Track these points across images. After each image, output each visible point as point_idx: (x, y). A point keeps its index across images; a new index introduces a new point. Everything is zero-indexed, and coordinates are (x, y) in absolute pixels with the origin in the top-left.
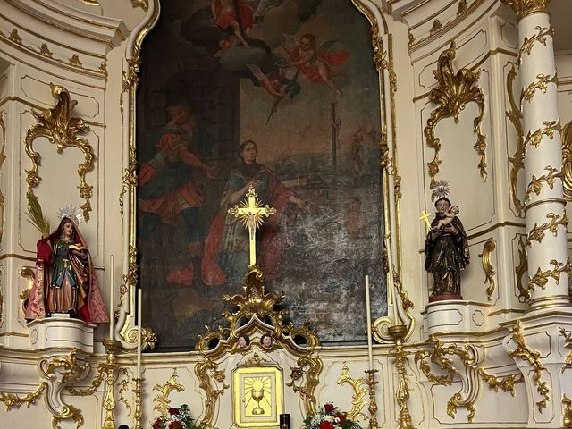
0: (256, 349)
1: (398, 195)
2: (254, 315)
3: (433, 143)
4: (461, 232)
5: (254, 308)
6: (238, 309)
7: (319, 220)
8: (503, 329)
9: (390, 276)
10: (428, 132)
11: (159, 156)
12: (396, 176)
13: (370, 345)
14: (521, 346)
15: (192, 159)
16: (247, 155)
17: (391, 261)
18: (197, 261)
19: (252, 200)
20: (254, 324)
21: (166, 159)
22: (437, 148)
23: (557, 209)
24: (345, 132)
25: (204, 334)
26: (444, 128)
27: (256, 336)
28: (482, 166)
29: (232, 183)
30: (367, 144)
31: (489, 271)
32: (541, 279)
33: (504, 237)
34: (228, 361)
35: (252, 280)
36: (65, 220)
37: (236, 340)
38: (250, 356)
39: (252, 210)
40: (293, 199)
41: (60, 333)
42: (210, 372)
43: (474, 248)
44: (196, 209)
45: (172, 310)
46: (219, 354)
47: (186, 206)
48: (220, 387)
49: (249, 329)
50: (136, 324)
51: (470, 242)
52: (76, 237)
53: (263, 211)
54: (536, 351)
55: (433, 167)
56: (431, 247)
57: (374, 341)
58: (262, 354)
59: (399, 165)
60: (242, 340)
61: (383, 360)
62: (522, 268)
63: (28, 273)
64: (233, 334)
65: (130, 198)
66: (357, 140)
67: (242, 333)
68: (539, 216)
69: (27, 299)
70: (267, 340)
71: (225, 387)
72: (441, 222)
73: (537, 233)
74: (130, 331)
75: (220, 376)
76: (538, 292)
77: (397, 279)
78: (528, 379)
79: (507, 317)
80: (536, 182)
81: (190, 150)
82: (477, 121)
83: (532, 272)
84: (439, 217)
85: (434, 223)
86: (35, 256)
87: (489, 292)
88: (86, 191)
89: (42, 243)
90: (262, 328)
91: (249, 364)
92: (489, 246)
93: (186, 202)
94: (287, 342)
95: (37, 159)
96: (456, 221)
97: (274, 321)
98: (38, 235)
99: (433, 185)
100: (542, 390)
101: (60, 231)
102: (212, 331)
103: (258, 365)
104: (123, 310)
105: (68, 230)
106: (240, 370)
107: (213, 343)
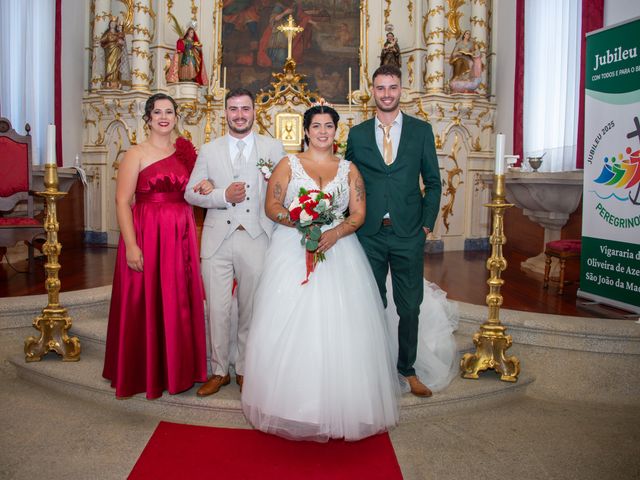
0: (289, 104)
1: (368, 25)
2: (290, 86)
4: (398, 51)
5: (289, 82)
6: (279, 81)
7: (325, 35)
8: (414, 101)
9: (362, 69)
12: (367, 15)
13: (350, 105)
14: (421, 110)
17: (363, 61)
18: (255, 52)
19: (291, 22)
20: (289, 90)
22: (390, 3)
23: (440, 48)
25: (260, 93)
27: (289, 96)
28: (410, 17)
29: (276, 9)
31: (411, 73)
32: (431, 79)
33: (418, 55)
34: (273, 110)
35: (290, 66)
36: (190, 29)
37: (278, 98)
38: (285, 107)
39: (290, 29)
40: (310, 21)
41: (188, 91)
42: (262, 115)
43: (404, 59)
44: (256, 23)
45: (240, 79)
46: (268, 106)
47: (250, 21)
48: (268, 124)
49: (287, 92)
50: (222, 86)
51: (402, 55)
52: (195, 38)
53: (296, 29)
55: (387, 13)
56: (383, 57)
57: (352, 103)
58: (292, 107)
59: (370, 7)
60: (282, 98)
61: (356, 113)
62: (425, 74)
63: (168, 56)
64: (277, 95)
65: (219, 16)
67: (282, 95)
68: (432, 50)
69: (168, 71)
70: (296, 99)
71: (271, 124)
72: (389, 45)
73: (431, 58)
74: (219, 91)
75: (268, 118)
76: (429, 85)
77: (366, 71)
79: (417, 96)
80: (432, 34)
83: (428, 76)
84: (388, 42)
85: (385, 45)
86: (175, 48)
87: (410, 82)
88: (194, 10)
89: (179, 42)
90: (293, 92)
91: (286, 111)
92: (411, 59)
93: (250, 17)
94: (306, 100)
96: (396, 46)
97: (299, 87)
99: (386, 22)
101: (187, 34)
102: (264, 92)
103: (290, 112)
104: (215, 78)
105: (191, 34)
106: (282, 115)
107: (264, 100)
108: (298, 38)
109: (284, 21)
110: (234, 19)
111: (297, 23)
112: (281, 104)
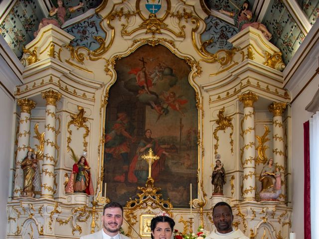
0: (149, 208)
1: (203, 155)
2: (150, 196)
3: (217, 138)
4: (224, 173)
5: (149, 193)
6: (142, 192)
7: (174, 161)
8: (235, 206)
9: (199, 184)
10: (215, 134)
11: (113, 132)
12: (203, 149)
13: (191, 209)
14: (240, 212)
15: (126, 134)
16: (148, 135)
17: (200, 179)
18: (127, 173)
19: (151, 153)
20: (149, 198)
21: (116, 133)
22: (218, 140)
23: (253, 170)
24: (185, 130)
25: (129, 201)
26: (220, 133)
27: (149, 203)
28: (232, 150)
29: (141, 144)
30: (193, 135)
31: (233, 187)
32: (247, 191)
33: (237, 175)
34: (137, 212)
35: (150, 183)
36: (82, 157)
37: (142, 204)
38: (147, 210)
39: (150, 157)
40: (164, 152)
41: (80, 199)
42: (131, 216)
43: (228, 178)
44: (127, 153)
45: (116, 191)
46: (135, 209)
47: (123, 152)
48: (135, 221)
49: (148, 200)
50: (103, 195)
52: (86, 163)
53: (155, 158)
54: (244, 214)
55: (216, 147)
56: (214, 176)
57: (193, 208)
58: (151, 210)
59: (204, 144)
60: (145, 204)
61: (195, 214)
62: (242, 187)
63: (66, 175)
64: (141, 202)
65: (102, 148)
66: (189, 133)
67: (144, 202)
68: (247, 172)
70: (154, 205)
71: (137, 222)
72: (217, 169)
73: (246, 177)
75: (135, 217)
76: (245, 196)
77: (202, 186)
78: (242, 223)
79: (238, 202)
80: (247, 161)
81: (125, 130)
82: (231, 134)
83: (244, 189)
84: (217, 166)
85: (215, 168)
87: (232, 193)
88: (86, 144)
89: (75, 166)
90: (152, 200)
91: (147, 213)
92: (233, 178)
93: (123, 150)
94: (161, 206)
95: (70, 133)
96: (222, 169)
97: (156, 197)
98: (74, 162)
99: (216, 153)
100: (245, 227)
101: (80, 161)
102: (132, 200)
103: (150, 213)
104: (98, 190)
105: (83, 161)
106: (143, 215)
107: (133, 205)
108: (155, 164)
109: (146, 152)
110: (112, 150)
111: (155, 154)
112: (144, 208)
